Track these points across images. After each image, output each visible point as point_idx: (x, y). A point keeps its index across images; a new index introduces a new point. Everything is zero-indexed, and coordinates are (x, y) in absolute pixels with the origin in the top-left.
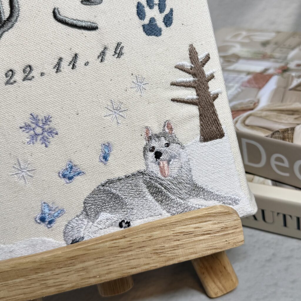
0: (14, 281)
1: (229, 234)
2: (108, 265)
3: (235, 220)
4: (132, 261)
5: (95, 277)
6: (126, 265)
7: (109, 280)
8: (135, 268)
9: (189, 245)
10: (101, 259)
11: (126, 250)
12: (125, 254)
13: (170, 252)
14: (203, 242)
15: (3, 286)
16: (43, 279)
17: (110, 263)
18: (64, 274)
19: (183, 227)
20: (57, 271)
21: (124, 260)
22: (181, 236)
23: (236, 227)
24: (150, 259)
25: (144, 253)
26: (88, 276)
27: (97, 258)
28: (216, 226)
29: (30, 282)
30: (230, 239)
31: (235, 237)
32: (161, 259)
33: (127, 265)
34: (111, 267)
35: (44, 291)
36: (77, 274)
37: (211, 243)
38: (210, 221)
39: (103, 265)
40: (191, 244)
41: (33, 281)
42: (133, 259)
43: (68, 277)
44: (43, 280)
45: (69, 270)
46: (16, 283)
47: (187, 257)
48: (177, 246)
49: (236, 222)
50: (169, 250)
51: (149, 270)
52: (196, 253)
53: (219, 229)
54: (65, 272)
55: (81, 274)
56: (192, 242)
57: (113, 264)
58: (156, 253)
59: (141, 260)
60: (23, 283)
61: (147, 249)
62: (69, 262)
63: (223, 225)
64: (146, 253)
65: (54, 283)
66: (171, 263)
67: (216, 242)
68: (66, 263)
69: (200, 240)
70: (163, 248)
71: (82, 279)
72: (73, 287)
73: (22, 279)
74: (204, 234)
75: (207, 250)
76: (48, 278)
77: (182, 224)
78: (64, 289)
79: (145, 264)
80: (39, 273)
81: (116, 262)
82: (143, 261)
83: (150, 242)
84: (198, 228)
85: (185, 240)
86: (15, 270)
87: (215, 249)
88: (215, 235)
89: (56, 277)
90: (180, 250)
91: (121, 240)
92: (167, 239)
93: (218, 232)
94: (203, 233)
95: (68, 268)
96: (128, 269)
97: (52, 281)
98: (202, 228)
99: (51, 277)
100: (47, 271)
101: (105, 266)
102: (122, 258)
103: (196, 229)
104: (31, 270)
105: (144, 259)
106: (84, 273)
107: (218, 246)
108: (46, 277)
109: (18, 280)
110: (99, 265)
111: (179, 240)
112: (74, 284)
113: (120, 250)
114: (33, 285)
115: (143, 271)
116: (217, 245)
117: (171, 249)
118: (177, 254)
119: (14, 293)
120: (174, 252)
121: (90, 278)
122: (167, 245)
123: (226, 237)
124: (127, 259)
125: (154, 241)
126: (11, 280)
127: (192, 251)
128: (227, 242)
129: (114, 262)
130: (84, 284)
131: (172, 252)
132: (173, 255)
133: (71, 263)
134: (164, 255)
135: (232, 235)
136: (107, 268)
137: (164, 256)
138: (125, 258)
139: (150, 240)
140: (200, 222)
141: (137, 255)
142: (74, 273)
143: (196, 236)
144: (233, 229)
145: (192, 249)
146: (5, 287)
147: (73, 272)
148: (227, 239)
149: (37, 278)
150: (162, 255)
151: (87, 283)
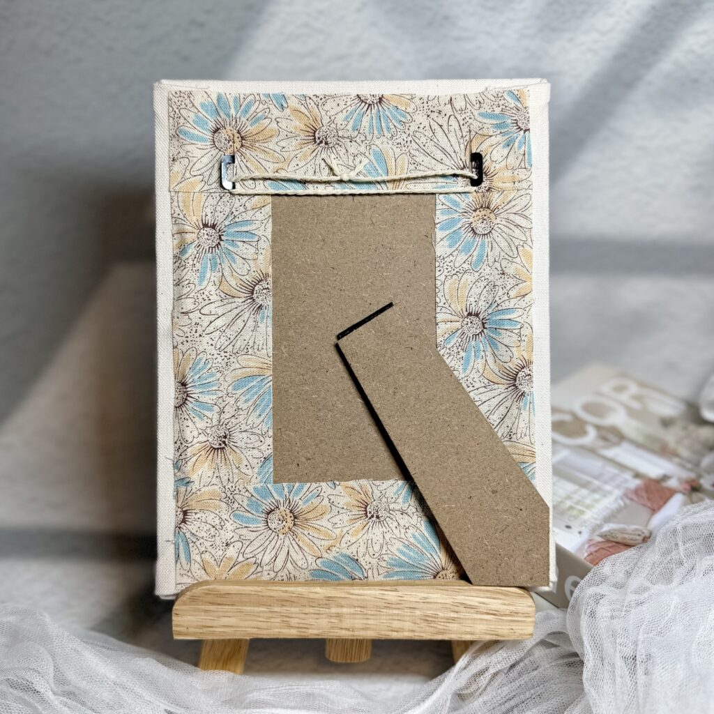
0: (252, 608)
1: (518, 621)
2: (367, 619)
3: (530, 606)
4: (397, 622)
5: (348, 629)
6: (388, 625)
7: (361, 638)
8: (397, 631)
9: (468, 622)
10: (362, 610)
11: (394, 606)
12: (391, 612)
13: (443, 624)
14: (484, 622)
15: (238, 612)
16: (288, 615)
17: (370, 617)
18: (313, 615)
19: (467, 598)
20: (307, 610)
21: (388, 618)
22: (461, 608)
23: (527, 615)
24: (416, 625)
25: (412, 616)
26: (340, 626)
27: (358, 607)
28: (505, 607)
29: (270, 615)
30: (517, 628)
31: (523, 628)
32: (431, 629)
33: (390, 625)
34: (369, 622)
35: (282, 630)
36: (328, 620)
37: (493, 627)
38: (500, 599)
39: (362, 617)
40: (470, 622)
41: (274, 615)
42: (398, 620)
43: (317, 621)
44: (286, 616)
45: (321, 612)
46: (254, 612)
47: (460, 636)
48: (454, 619)
49: (530, 609)
50: (443, 620)
51: (413, 638)
52: (473, 634)
53: (507, 612)
54: (315, 614)
55: (333, 620)
56: (472, 619)
57: (373, 619)
58: (426, 619)
59: (408, 623)
60: (261, 615)
61: (418, 613)
62: (325, 602)
63: (513, 608)
64: (415, 616)
65: (298, 623)
66: (440, 637)
67: (500, 627)
68: (321, 602)
69: (482, 619)
70: (436, 616)
71: (332, 628)
72: (318, 635)
73: (262, 609)
74: (488, 614)
75: (486, 634)
76: (293, 616)
77: (466, 594)
78: (306, 634)
79: (409, 631)
80: (285, 606)
81: (378, 617)
82: (408, 625)
83: (422, 605)
84: (484, 604)
85: (465, 614)
86: (259, 596)
87: (496, 635)
88: (500, 617)
89: (303, 616)
90: (455, 625)
91: (390, 593)
92: (444, 607)
93: (506, 615)
94: (488, 611)
95: (321, 609)
96: (388, 630)
97: (297, 620)
98: (488, 606)
99: (297, 616)
100: (295, 607)
101: (363, 619)
102: (386, 615)
103: (481, 605)
104: (278, 600)
105: (410, 624)
106: (336, 621)
107: (500, 632)
108: (292, 613)
109: (256, 609)
110: (357, 616)
111: (457, 612)
112: (320, 631)
113: (386, 605)
114: (272, 620)
115: (405, 638)
116: (499, 630)
117: (445, 621)
118: (450, 629)
119: (246, 623)
120: (448, 625)
121: (342, 629)
122: (441, 614)
123: (512, 624)
124: (391, 617)
125: (428, 605)
126: (250, 606)
127: (468, 629)
128: (513, 631)
129: (375, 617)
130: (332, 634)
131: (445, 624)
132: (445, 628)
133: (326, 604)
134: (435, 625)
135: (520, 624)
136: (365, 621)
137: (434, 627)
138: (389, 615)
139: (424, 602)
140: (488, 598)
141: (404, 616)
142: (325, 618)
143: (477, 612)
144: (524, 617)
145: (469, 628)
146: (239, 614)
147: (324, 616)
148: (513, 628)
149: (280, 612)
150: (432, 625)
151: (335, 634)
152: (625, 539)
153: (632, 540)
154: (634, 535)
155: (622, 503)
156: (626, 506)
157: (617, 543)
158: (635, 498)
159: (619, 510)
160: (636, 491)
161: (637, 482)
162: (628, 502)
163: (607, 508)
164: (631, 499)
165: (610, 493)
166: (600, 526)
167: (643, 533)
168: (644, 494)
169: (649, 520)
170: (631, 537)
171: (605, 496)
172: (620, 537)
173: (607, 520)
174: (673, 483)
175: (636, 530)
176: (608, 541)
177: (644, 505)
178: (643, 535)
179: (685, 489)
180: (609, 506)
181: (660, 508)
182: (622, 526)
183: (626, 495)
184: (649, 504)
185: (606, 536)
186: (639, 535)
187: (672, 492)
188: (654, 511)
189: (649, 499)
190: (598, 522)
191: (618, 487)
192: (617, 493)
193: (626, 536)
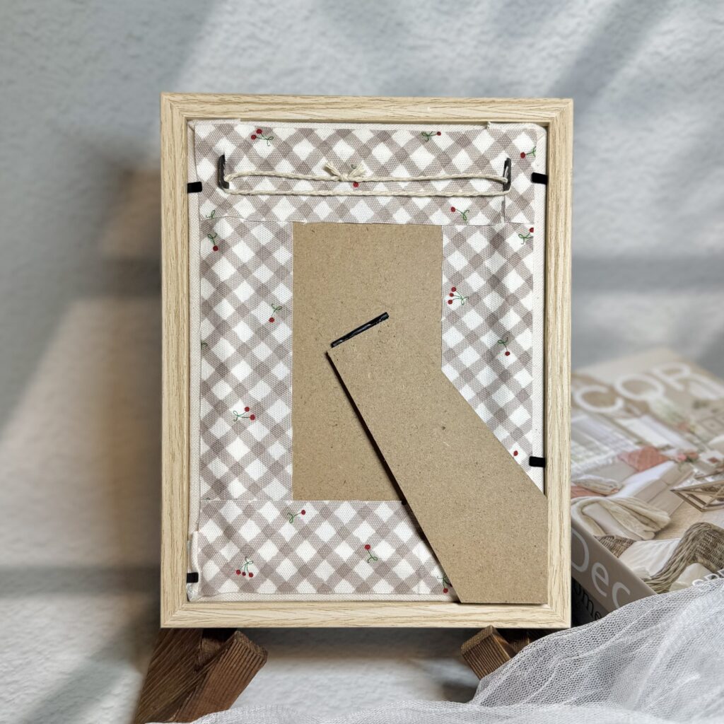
152: (596, 487)
153: (602, 489)
154: (607, 486)
155: (611, 461)
156: (614, 463)
157: (587, 489)
158: (626, 460)
159: (604, 466)
160: (630, 456)
161: (638, 448)
162: (617, 460)
163: (595, 463)
164: (622, 460)
165: (605, 452)
166: (578, 475)
167: (616, 485)
168: (637, 458)
169: (628, 477)
170: (602, 487)
171: (598, 454)
172: (592, 486)
173: (588, 472)
174: (671, 453)
175: (611, 482)
176: (579, 487)
177: (631, 466)
178: (614, 487)
179: (679, 459)
180: (597, 462)
181: (645, 469)
182: (598, 478)
183: (619, 456)
184: (636, 466)
185: (579, 483)
186: (611, 487)
187: (666, 459)
188: (637, 471)
189: (639, 462)
190: (579, 472)
191: (615, 449)
192: (612, 453)
193: (598, 486)
